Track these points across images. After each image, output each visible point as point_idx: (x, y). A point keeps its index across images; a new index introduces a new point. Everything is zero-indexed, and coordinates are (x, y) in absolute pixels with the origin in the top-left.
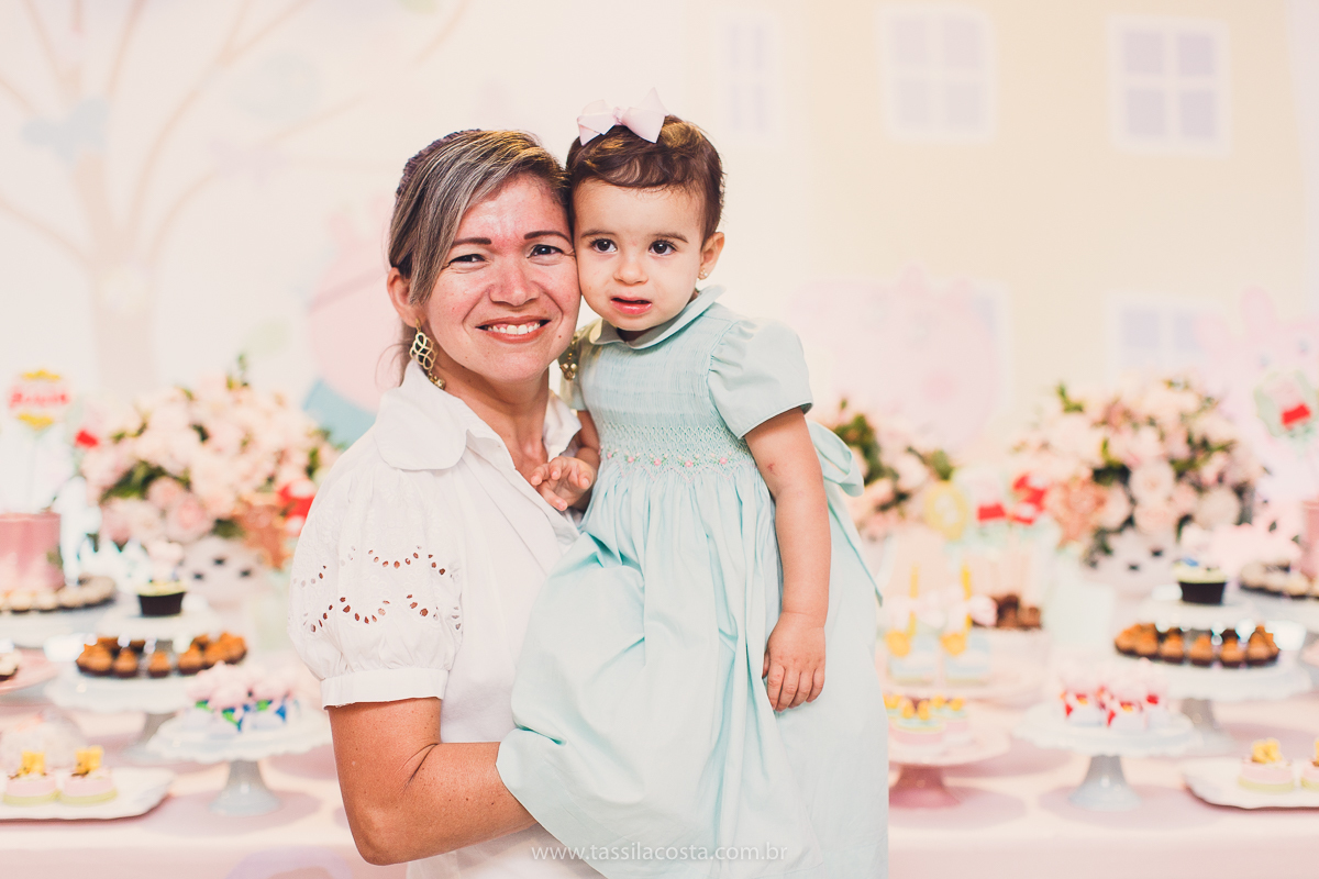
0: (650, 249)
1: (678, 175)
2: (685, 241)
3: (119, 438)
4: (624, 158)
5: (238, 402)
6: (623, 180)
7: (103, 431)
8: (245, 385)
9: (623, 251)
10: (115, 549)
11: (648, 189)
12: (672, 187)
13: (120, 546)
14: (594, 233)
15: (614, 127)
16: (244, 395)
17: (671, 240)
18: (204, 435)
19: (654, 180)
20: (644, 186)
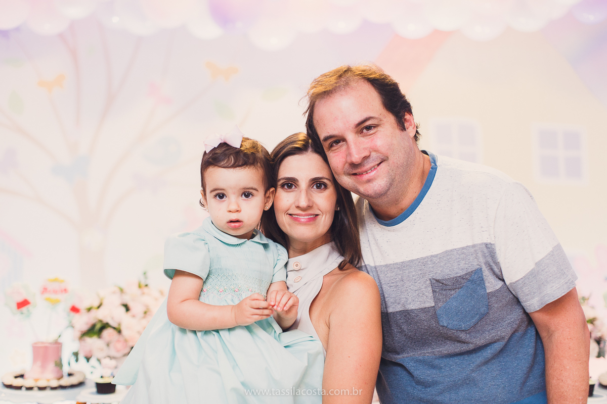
0: (242, 196)
1: (251, 161)
2: (257, 191)
3: (89, 310)
4: (226, 155)
5: (143, 294)
6: (226, 165)
7: (82, 306)
8: (146, 285)
9: (229, 198)
10: (85, 360)
11: (237, 168)
12: (248, 166)
13: (88, 359)
14: (215, 190)
15: (220, 144)
16: (146, 290)
17: (251, 191)
18: (127, 308)
19: (240, 164)
20: (236, 167)
